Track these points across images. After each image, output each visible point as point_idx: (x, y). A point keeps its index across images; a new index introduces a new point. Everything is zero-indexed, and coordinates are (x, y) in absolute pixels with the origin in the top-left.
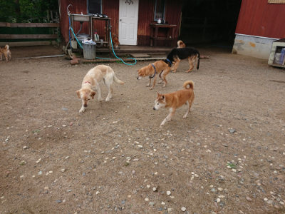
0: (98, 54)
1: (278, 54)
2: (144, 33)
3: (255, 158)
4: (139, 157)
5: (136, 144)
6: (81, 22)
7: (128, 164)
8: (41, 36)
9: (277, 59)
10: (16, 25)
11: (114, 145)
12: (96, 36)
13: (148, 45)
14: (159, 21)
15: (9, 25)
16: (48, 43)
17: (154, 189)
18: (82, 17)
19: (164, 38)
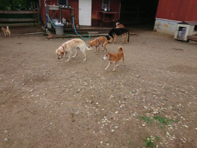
0: (65, 32)
1: (181, 32)
2: (96, 17)
3: (146, 89)
4: (85, 89)
5: (84, 83)
6: (54, 11)
7: (78, 92)
8: (27, 20)
9: (180, 35)
10: (10, 12)
11: (72, 84)
12: (64, 20)
13: (98, 26)
14: (106, 10)
15: (6, 12)
16: (33, 24)
17: (90, 102)
18: (54, 7)
19: (109, 21)
